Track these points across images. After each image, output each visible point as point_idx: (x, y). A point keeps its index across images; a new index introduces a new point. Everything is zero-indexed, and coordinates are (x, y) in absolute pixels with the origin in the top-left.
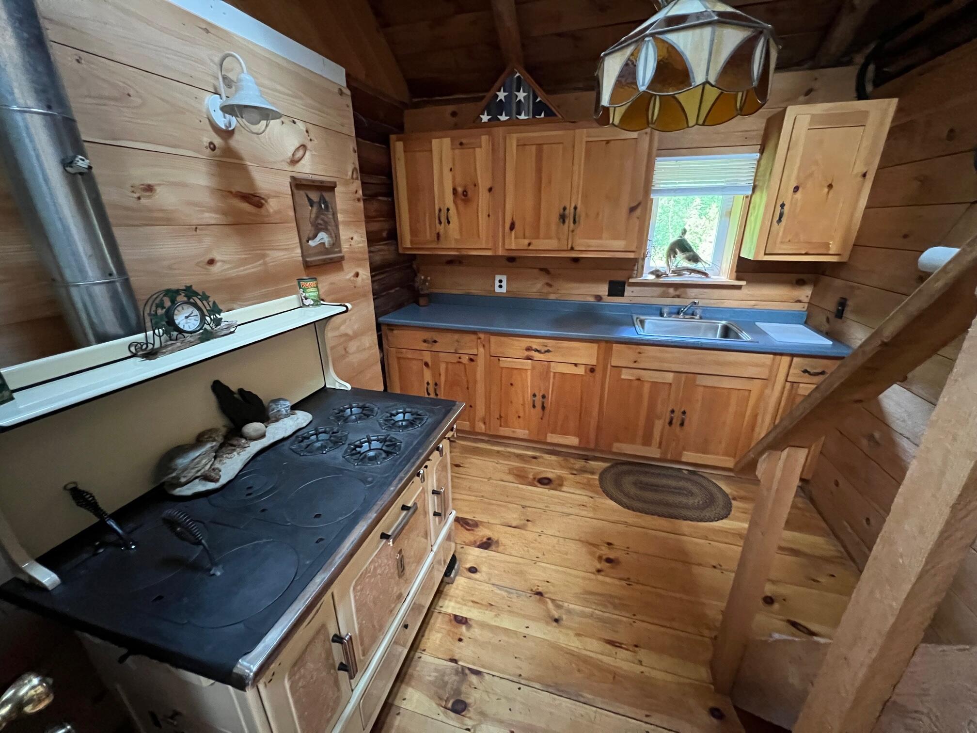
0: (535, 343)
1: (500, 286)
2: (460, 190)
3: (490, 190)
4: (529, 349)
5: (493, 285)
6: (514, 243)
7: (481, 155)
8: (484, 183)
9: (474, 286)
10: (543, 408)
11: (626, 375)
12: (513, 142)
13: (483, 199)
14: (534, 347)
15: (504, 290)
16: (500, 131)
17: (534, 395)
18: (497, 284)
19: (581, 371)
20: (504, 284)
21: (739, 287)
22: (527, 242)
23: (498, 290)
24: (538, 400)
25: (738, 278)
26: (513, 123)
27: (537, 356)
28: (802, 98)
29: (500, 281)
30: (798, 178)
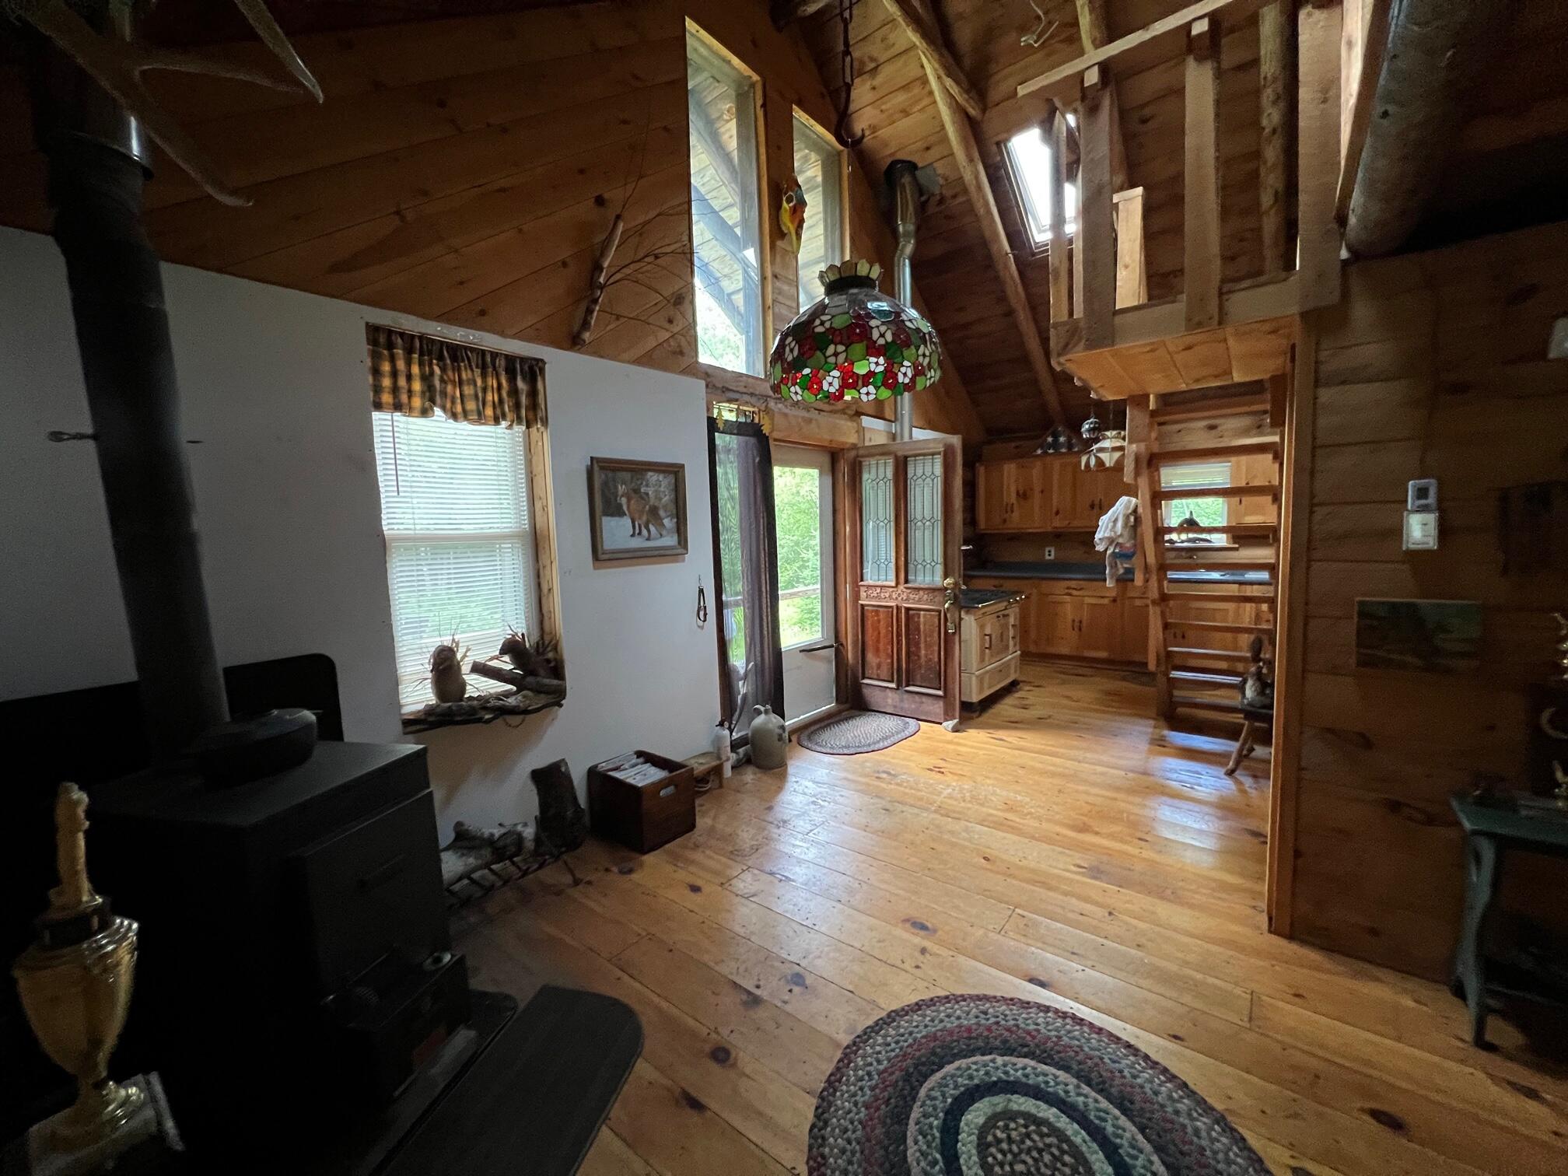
0: (1073, 584)
1: (1050, 555)
2: (1021, 492)
3: (1042, 492)
4: (1068, 588)
5: (1044, 555)
6: (1058, 523)
7: (1036, 471)
8: (1037, 489)
9: (1028, 555)
10: (1080, 630)
11: (1138, 603)
12: (1057, 464)
13: (1037, 499)
14: (1073, 586)
15: (1052, 557)
16: (1048, 459)
17: (1074, 621)
18: (1047, 553)
19: (1106, 601)
20: (1053, 553)
21: (1236, 549)
22: (1067, 522)
23: (1047, 557)
24: (1077, 624)
25: (1234, 543)
26: (1057, 453)
27: (1075, 592)
28: (1254, 432)
29: (1050, 551)
30: (1247, 478)
